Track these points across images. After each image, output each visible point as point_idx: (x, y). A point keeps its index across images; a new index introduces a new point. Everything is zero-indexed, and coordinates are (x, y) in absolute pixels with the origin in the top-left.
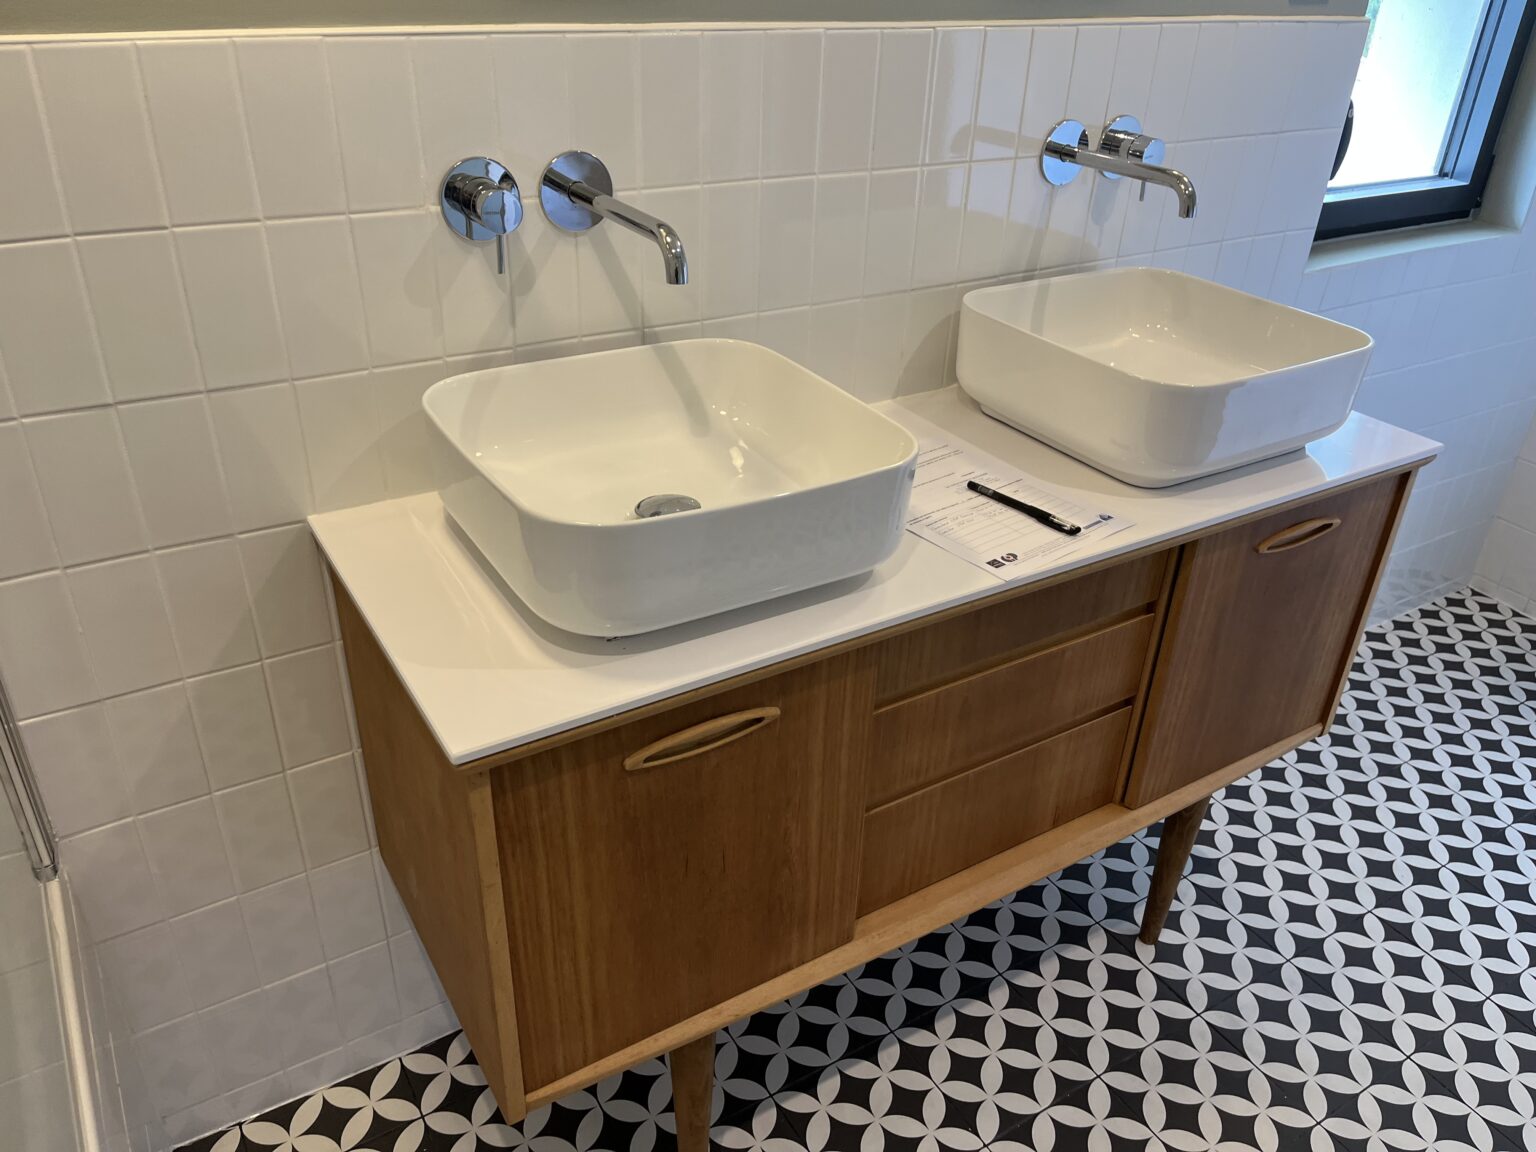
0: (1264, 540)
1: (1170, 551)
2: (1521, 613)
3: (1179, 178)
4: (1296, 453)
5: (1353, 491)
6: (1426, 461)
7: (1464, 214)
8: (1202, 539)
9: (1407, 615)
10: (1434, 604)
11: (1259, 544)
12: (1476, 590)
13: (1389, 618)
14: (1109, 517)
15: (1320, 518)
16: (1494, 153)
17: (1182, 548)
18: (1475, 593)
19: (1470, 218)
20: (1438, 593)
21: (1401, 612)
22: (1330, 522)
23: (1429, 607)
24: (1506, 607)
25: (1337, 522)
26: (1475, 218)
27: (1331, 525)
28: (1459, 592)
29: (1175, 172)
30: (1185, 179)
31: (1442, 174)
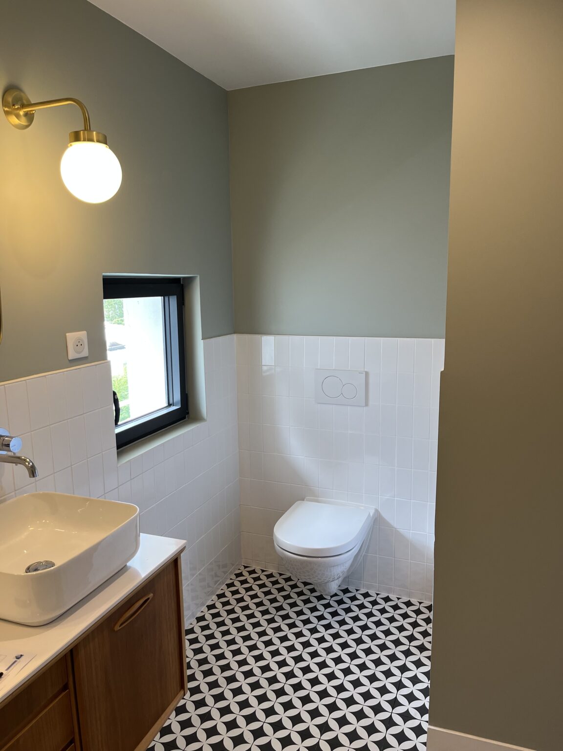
0: (116, 623)
1: (65, 655)
2: (265, 569)
3: (25, 460)
4: (123, 570)
5: (154, 578)
6: (182, 550)
7: (184, 418)
8: (80, 643)
9: (222, 589)
10: (231, 579)
11: (114, 627)
12: (245, 565)
13: (214, 594)
14: (21, 655)
15: (142, 598)
16: (186, 393)
17: (71, 651)
18: (245, 567)
19: (187, 419)
20: (231, 573)
21: (219, 589)
22: (148, 597)
23: (229, 582)
24: (258, 570)
25: (151, 595)
26: (188, 418)
27: (149, 598)
28: (239, 569)
29: (23, 458)
30: (28, 460)
31: (170, 405)
